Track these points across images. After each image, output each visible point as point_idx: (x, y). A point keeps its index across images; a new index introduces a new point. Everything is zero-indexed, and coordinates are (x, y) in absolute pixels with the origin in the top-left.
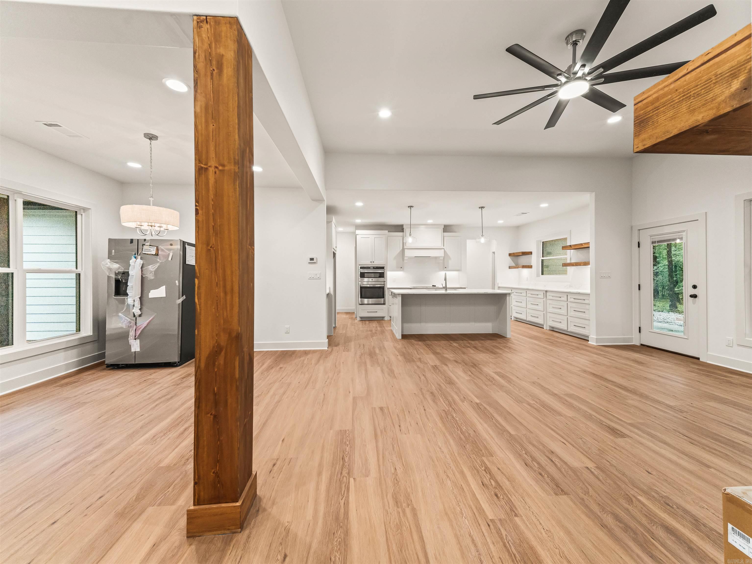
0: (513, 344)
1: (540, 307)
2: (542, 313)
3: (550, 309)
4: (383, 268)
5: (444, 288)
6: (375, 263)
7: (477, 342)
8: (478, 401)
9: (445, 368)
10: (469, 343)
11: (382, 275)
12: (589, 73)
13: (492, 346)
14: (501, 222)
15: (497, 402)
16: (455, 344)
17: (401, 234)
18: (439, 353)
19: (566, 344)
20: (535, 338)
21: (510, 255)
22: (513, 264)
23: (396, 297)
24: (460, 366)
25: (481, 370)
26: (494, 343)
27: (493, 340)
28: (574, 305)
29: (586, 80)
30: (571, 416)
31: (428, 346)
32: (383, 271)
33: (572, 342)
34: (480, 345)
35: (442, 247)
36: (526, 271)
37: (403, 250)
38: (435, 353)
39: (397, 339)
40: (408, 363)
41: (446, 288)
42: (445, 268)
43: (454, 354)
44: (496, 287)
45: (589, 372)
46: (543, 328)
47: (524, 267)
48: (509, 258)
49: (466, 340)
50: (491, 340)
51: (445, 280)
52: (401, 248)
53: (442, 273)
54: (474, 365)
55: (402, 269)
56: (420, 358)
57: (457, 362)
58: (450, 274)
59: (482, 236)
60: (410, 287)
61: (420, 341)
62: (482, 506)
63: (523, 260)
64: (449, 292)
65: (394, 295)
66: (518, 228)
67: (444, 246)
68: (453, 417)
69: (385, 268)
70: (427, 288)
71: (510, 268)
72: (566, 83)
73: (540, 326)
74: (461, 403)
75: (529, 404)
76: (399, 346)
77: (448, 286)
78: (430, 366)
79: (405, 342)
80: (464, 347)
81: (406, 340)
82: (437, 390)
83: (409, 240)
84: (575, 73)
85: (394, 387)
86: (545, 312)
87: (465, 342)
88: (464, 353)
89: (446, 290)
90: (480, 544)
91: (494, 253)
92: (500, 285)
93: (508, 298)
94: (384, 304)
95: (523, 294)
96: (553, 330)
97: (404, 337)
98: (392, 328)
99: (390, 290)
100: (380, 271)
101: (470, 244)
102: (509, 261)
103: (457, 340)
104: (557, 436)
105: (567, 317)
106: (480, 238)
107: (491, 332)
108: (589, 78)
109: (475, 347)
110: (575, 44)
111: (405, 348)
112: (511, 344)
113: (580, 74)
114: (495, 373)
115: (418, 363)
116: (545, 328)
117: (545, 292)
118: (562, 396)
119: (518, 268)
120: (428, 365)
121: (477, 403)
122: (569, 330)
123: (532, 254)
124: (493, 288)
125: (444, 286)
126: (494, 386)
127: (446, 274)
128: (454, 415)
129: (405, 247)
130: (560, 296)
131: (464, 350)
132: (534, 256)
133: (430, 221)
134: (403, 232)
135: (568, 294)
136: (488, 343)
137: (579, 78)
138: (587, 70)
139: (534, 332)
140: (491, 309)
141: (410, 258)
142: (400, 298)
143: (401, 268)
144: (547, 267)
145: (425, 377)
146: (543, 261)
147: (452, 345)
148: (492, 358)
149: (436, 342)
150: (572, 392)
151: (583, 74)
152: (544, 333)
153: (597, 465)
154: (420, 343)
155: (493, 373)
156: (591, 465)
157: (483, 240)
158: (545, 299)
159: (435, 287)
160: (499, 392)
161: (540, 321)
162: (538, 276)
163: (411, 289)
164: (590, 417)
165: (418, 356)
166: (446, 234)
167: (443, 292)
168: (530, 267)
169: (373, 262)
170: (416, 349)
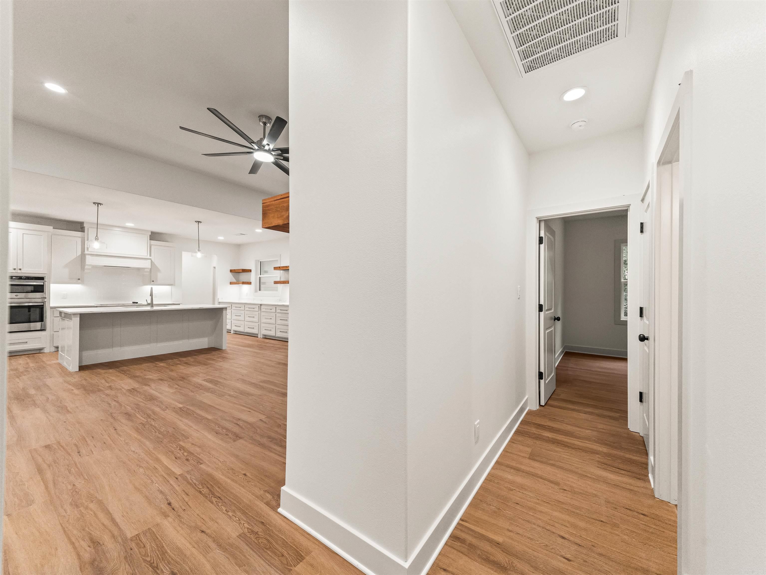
0: (227, 354)
1: (256, 319)
2: (257, 324)
3: (264, 320)
4: (42, 278)
5: (148, 304)
6: (23, 271)
7: (189, 358)
8: (181, 406)
9: (146, 388)
10: (180, 361)
11: (40, 289)
12: (273, 150)
13: (206, 359)
14: (221, 238)
15: (201, 402)
16: (162, 364)
17: (79, 234)
18: (139, 376)
19: (272, 347)
20: (249, 346)
21: (231, 271)
22: (234, 280)
23: (71, 319)
24: (166, 382)
25: (190, 381)
26: (209, 356)
27: (209, 353)
28: (280, 315)
29: (272, 154)
30: (260, 394)
31: (124, 372)
32: (42, 284)
33: (277, 345)
34: (192, 360)
35: (148, 257)
36: (246, 287)
37: (83, 256)
38: (134, 377)
39: (70, 372)
40: (91, 395)
41: (152, 304)
42: (152, 282)
43: (159, 373)
44: (216, 302)
45: (281, 363)
46: (258, 337)
47: (244, 283)
48: (230, 275)
49: (176, 358)
50: (206, 353)
51: (151, 295)
52: (79, 253)
53: (147, 288)
54: (183, 378)
55: (79, 281)
56: (110, 386)
57: (161, 380)
58: (157, 289)
59: (199, 250)
60: (96, 305)
61: (111, 368)
62: (172, 471)
63: (244, 277)
64: (155, 308)
65: (66, 316)
66: (239, 246)
67: (150, 256)
68: (151, 425)
69: (46, 279)
70: (123, 306)
71: (231, 283)
72: (258, 150)
73: (254, 336)
74: (162, 412)
75: (230, 395)
76: (76, 379)
77: (154, 303)
78: (125, 391)
79: (86, 374)
80: (172, 365)
81: (87, 372)
82: (132, 409)
83: (95, 246)
84: (264, 146)
85: (67, 422)
86: (259, 323)
87: (175, 360)
88: (172, 371)
89: (152, 306)
90: (167, 491)
91: (215, 268)
92: (220, 301)
93: (224, 312)
94: (44, 330)
95: (241, 309)
96: (266, 337)
97: (82, 368)
98: (60, 361)
99: (57, 310)
100: (35, 283)
101: (186, 257)
102: (230, 277)
103: (164, 360)
104: (245, 409)
105: (275, 325)
106: (196, 252)
107: (207, 347)
108: (273, 153)
109: (186, 363)
110: (265, 124)
111: (86, 380)
112: (224, 355)
113: (267, 148)
114: (204, 380)
115: (108, 392)
116: (259, 337)
117: (260, 306)
118: (257, 383)
119: (238, 284)
120: (123, 390)
121: (180, 408)
122: (277, 336)
123: (251, 272)
124: (214, 303)
125: (149, 302)
126: (201, 391)
127: (152, 288)
128: (153, 423)
129: (86, 252)
130: (271, 308)
131: (173, 368)
132: (253, 273)
133: (130, 225)
134: (83, 231)
135: (276, 306)
136: (201, 358)
137: (266, 151)
138: (271, 147)
139: (249, 341)
140: (208, 324)
141: (95, 267)
142: (77, 320)
143: (79, 279)
144: (264, 283)
145: (117, 402)
146: (260, 278)
147: (157, 365)
148: (203, 369)
149: (135, 366)
150: (265, 379)
151: (269, 149)
152: (257, 341)
153: (267, 416)
154: (111, 371)
155: (202, 381)
156: (263, 417)
157: (199, 255)
158: (259, 312)
159: (136, 304)
160: (204, 394)
161: (255, 331)
162: (256, 291)
163: (97, 307)
164: (272, 391)
165: (107, 385)
166: (153, 242)
167: (148, 308)
168: (250, 283)
169: (20, 269)
170: (104, 378)
